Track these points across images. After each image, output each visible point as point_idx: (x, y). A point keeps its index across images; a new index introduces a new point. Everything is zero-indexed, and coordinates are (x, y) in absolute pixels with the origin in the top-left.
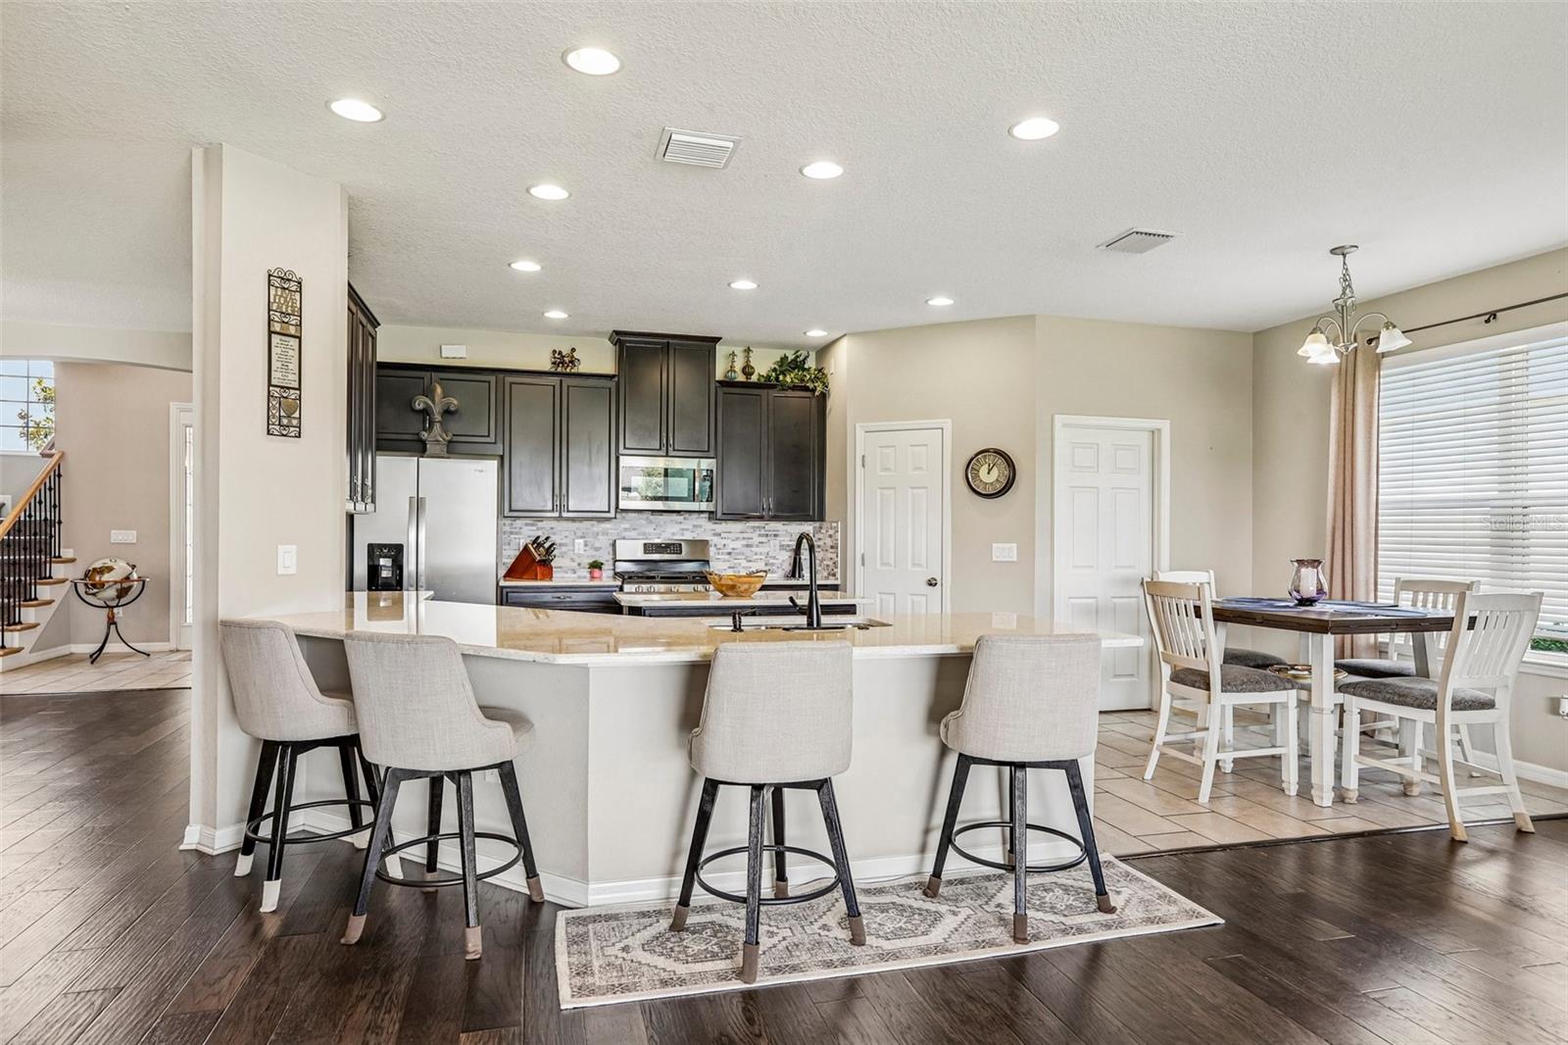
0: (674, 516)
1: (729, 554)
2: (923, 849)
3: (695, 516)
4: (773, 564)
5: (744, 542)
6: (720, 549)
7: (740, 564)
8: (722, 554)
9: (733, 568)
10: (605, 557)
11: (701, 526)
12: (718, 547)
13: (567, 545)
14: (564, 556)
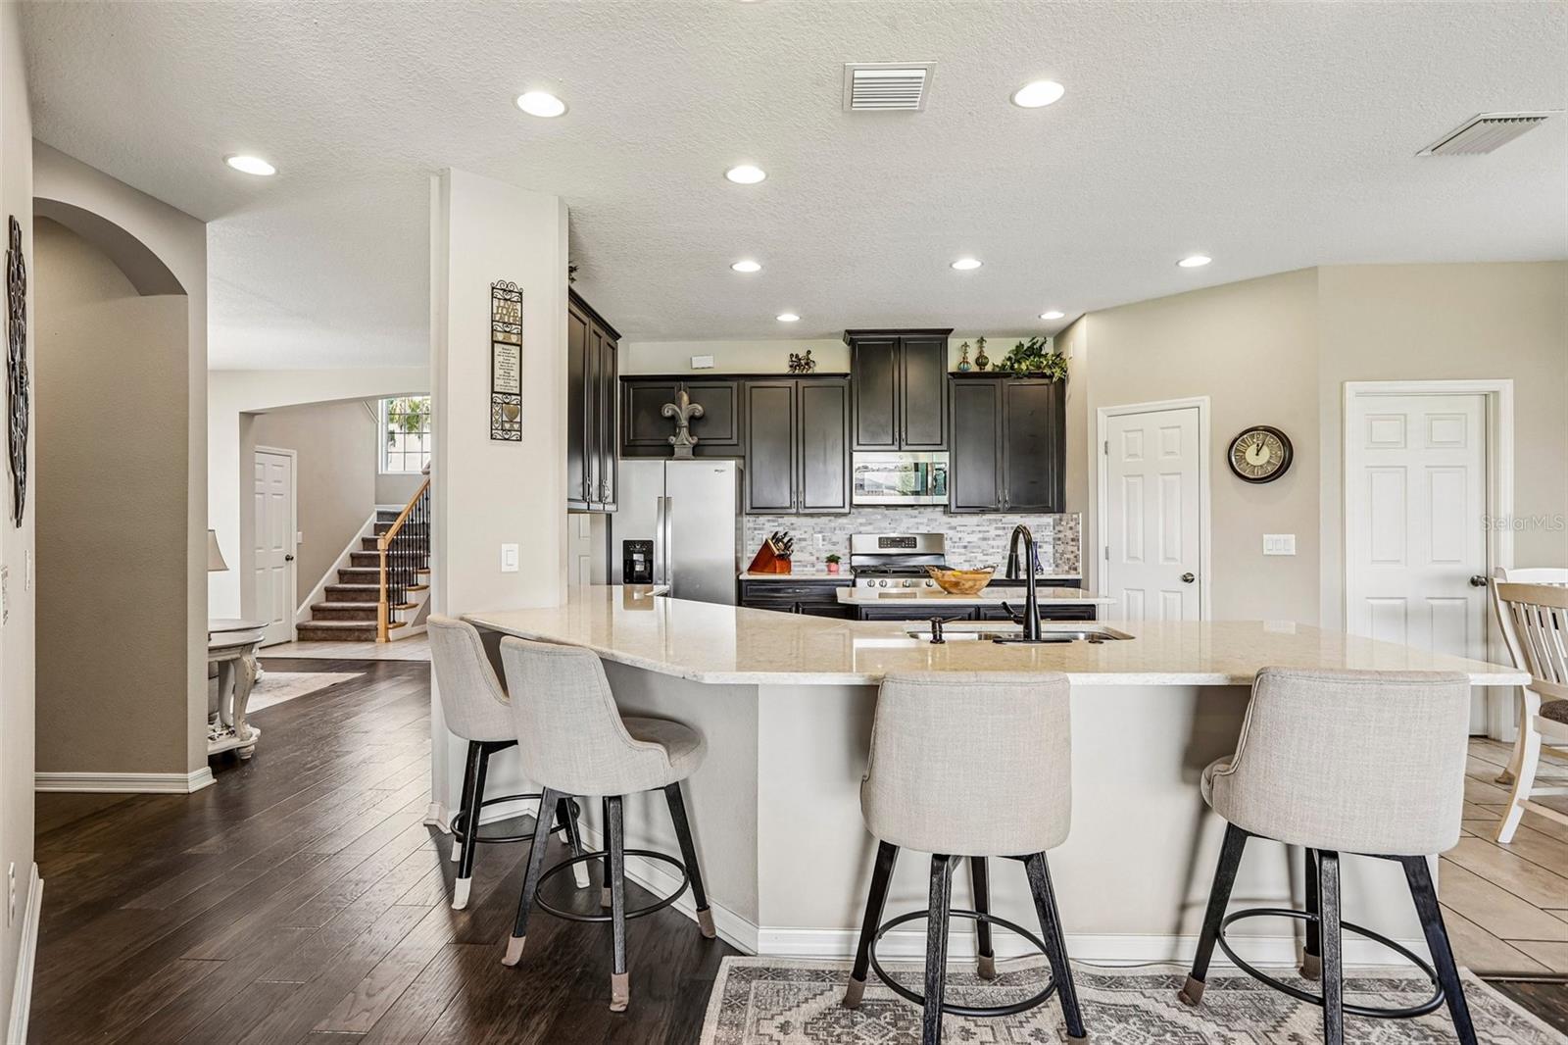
0: (909, 511)
1: (965, 547)
2: (1178, 930)
3: (930, 510)
5: (981, 535)
6: (955, 542)
7: (976, 558)
8: (958, 547)
9: (969, 561)
10: (841, 551)
11: (936, 520)
12: (954, 540)
13: (805, 540)
14: (801, 550)
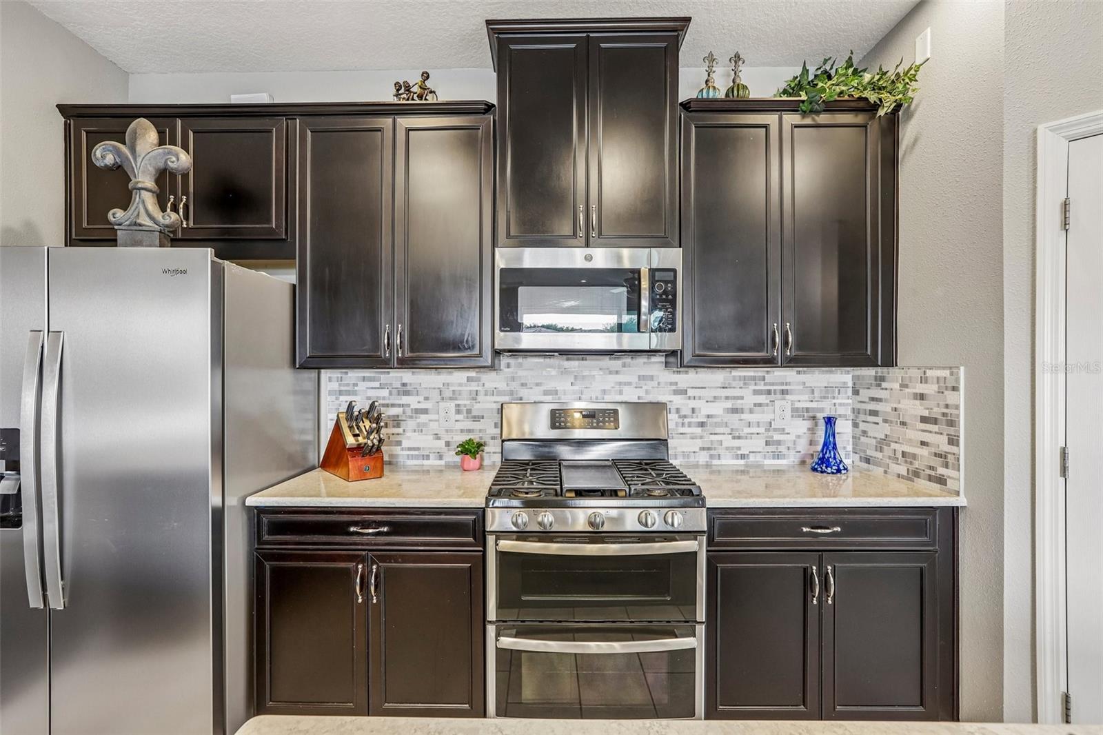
0: (606, 362)
1: (702, 425)
3: (642, 360)
4: (779, 443)
5: (729, 405)
6: (685, 416)
7: (721, 442)
8: (690, 425)
9: (709, 449)
10: (486, 430)
11: (651, 378)
12: (683, 413)
13: (425, 411)
14: (420, 429)
